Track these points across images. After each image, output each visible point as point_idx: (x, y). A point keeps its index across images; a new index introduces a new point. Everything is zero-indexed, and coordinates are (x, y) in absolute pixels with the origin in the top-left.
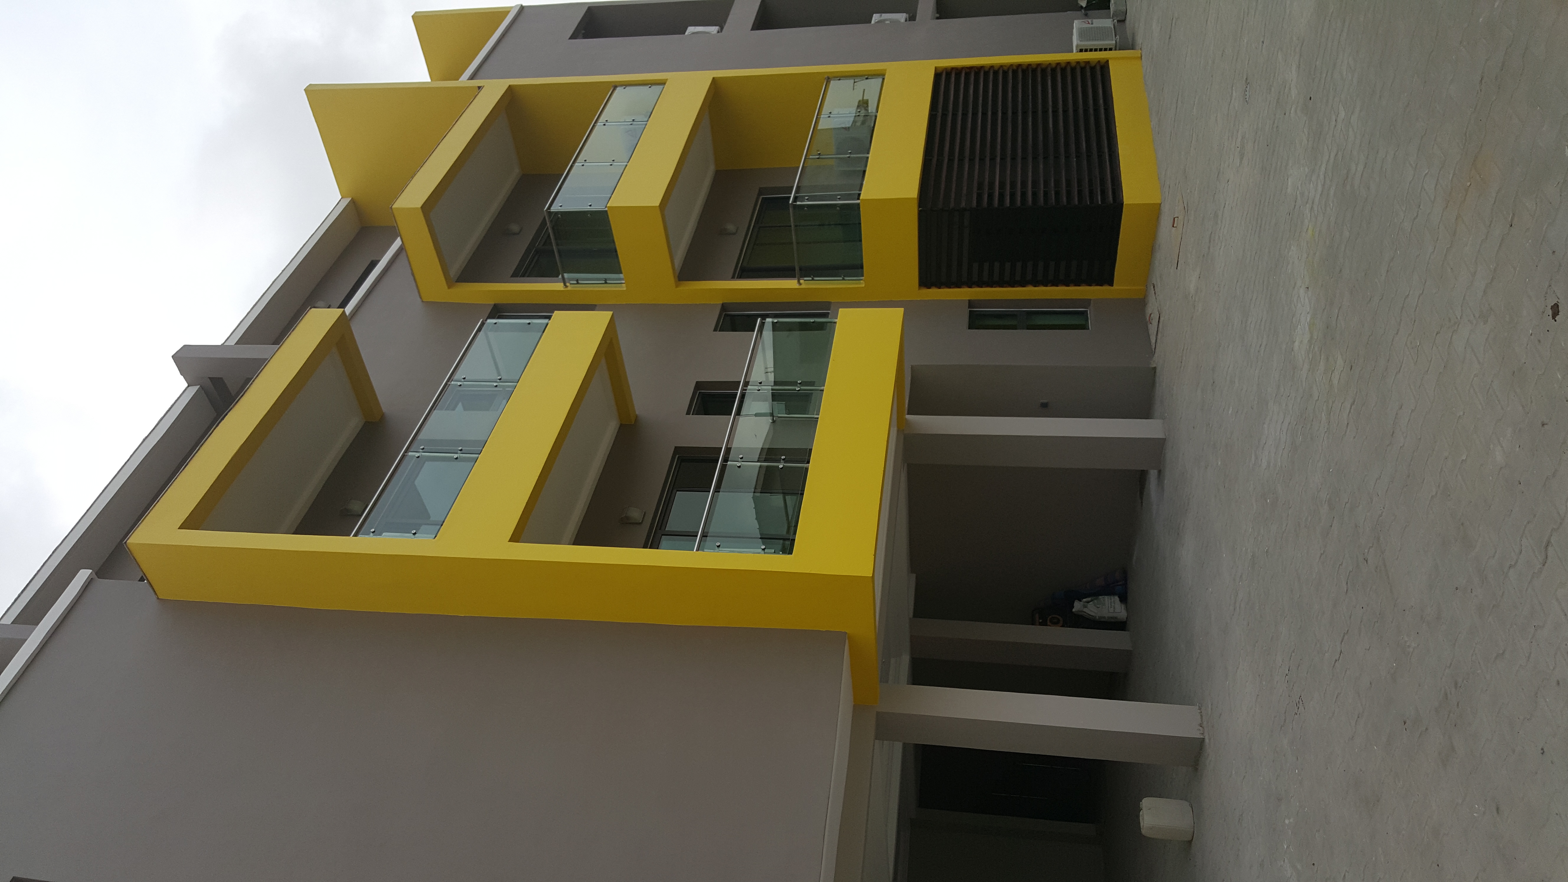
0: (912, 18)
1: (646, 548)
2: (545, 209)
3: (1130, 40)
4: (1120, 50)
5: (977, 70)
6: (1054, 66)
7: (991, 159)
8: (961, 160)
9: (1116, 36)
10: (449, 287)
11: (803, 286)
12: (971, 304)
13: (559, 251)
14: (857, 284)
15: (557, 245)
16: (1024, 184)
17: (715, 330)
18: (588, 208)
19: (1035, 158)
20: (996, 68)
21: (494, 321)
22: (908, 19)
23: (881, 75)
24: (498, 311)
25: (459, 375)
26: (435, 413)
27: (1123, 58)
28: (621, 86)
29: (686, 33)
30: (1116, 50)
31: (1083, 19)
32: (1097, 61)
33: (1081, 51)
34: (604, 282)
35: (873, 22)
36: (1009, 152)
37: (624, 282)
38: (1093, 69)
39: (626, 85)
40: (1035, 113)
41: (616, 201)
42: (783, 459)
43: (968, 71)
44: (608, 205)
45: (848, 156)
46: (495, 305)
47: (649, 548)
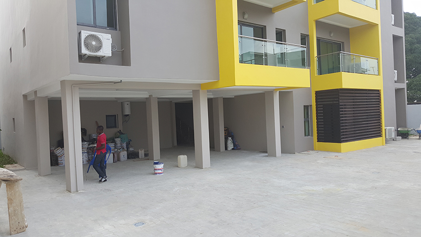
3: (388, 142)
4: (385, 140)
5: (380, 102)
6: (381, 122)
9: (389, 138)
11: (315, 58)
12: (311, 106)
14: (316, 73)
17: (301, 34)
20: (380, 107)
22: (395, 81)
23: (379, 74)
29: (392, 14)
31: (394, 129)
32: (382, 134)
33: (385, 129)
35: (394, 71)
37: (315, 4)
40: (367, 118)
43: (380, 99)
45: (355, 67)
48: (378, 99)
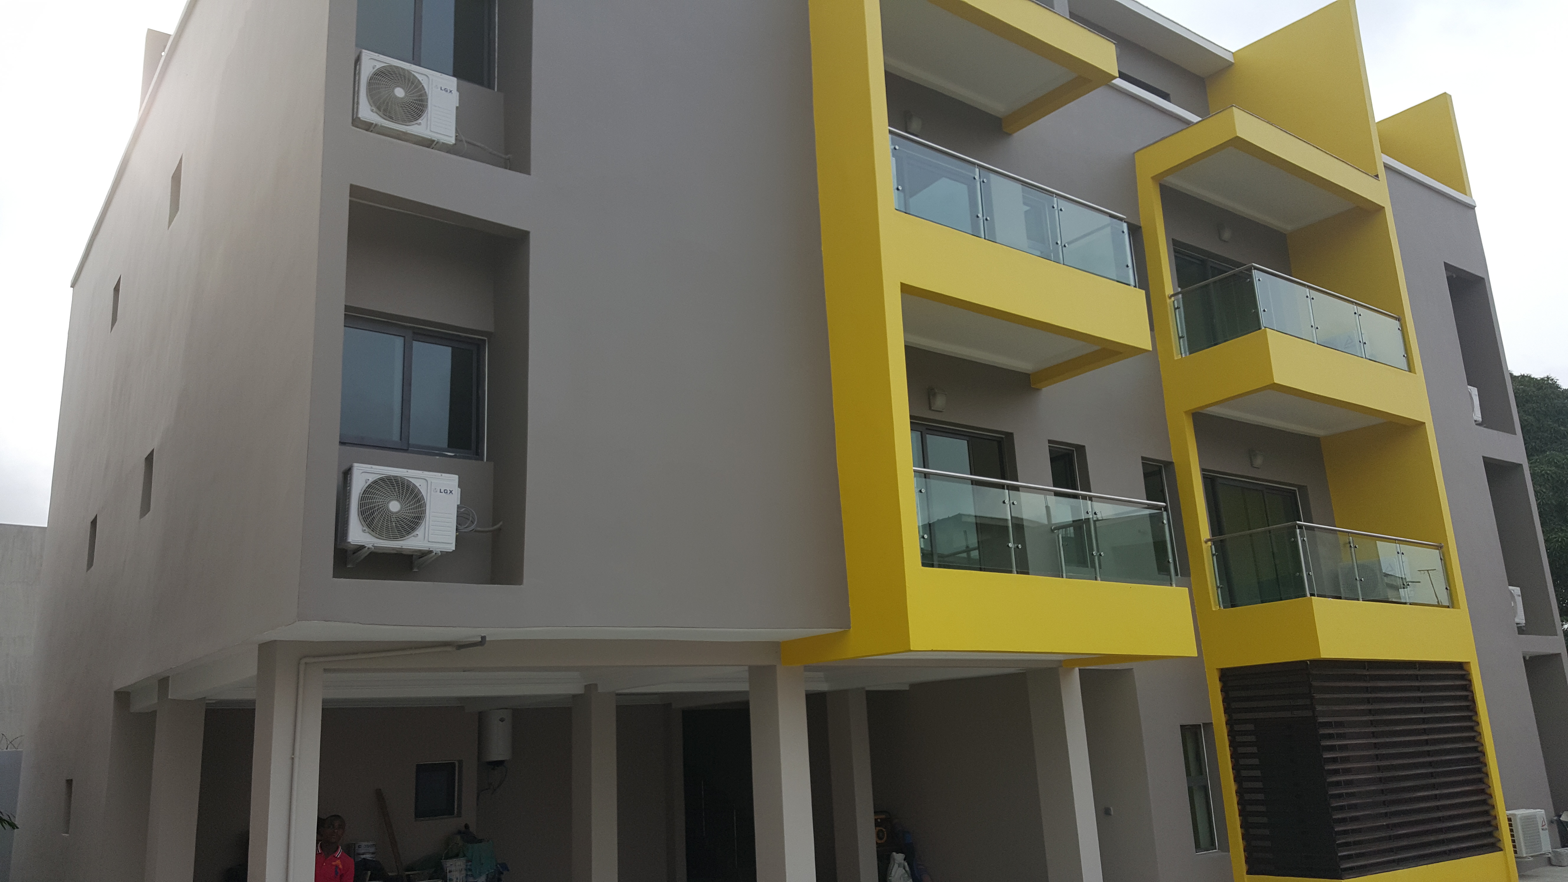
0: (1521, 630)
1: (910, 419)
2: (1254, 264)
3: (1529, 873)
4: (1516, 862)
5: (1472, 707)
6: (1488, 791)
7: (1373, 733)
8: (1368, 701)
9: (1532, 856)
10: (1153, 178)
11: (1204, 545)
12: (1208, 726)
13: (1207, 286)
14: (1215, 601)
15: (1215, 282)
16: (1347, 771)
17: (1143, 458)
18: (1261, 308)
19: (1380, 780)
20: (1476, 728)
21: (1126, 230)
22: (1519, 625)
23: (1452, 604)
24: (1135, 231)
25: (1063, 204)
26: (1019, 186)
27: (1507, 867)
28: (1401, 326)
29: (1469, 387)
30: (1515, 857)
31: (1547, 818)
32: (1501, 839)
33: (1510, 820)
34: (1180, 335)
35: (1510, 587)
36: (1384, 751)
37: (1184, 356)
38: (1490, 834)
39: (1403, 330)
40: (1432, 775)
41: (1273, 338)
42: (1018, 547)
43: (1470, 698)
44: (1267, 329)
45: (1357, 578)
46: (1141, 227)
47: (911, 422)
48: (1465, 698)
